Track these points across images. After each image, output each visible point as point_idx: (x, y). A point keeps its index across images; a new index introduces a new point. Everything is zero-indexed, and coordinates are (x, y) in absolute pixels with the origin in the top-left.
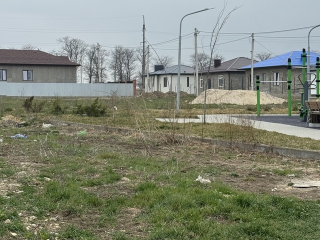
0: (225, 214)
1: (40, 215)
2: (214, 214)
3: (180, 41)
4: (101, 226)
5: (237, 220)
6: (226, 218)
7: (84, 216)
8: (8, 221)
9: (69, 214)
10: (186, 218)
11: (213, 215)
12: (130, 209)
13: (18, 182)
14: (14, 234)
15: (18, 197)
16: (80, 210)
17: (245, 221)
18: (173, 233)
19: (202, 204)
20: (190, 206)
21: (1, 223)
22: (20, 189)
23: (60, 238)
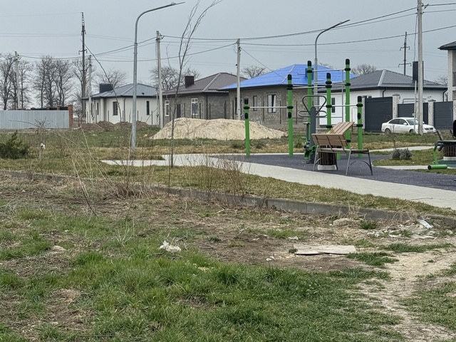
0: (202, 295)
2: (186, 295)
3: (136, 49)
4: (22, 317)
5: (219, 302)
6: (203, 301)
10: (145, 302)
11: (185, 297)
12: (64, 291)
17: (229, 303)
18: (127, 324)
19: (169, 282)
20: (152, 284)
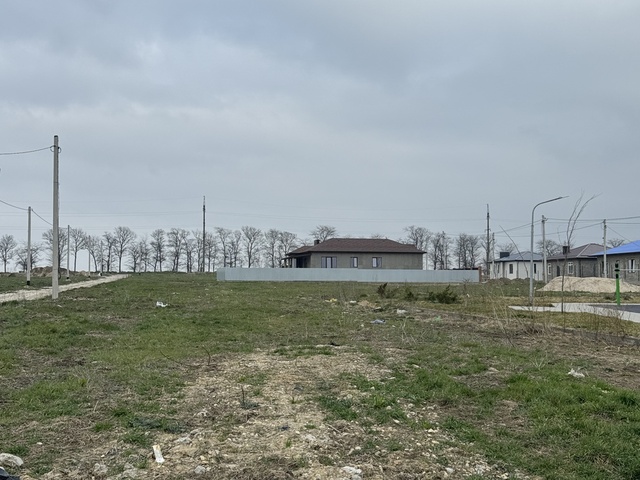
0: (610, 411)
1: (417, 403)
4: (479, 418)
5: (624, 419)
6: (611, 417)
7: (460, 407)
8: (389, 407)
9: (445, 403)
10: (567, 415)
11: (596, 413)
12: (505, 401)
13: (389, 368)
14: (397, 421)
15: (392, 383)
16: (456, 401)
17: (632, 420)
18: (558, 430)
19: (581, 400)
20: (570, 402)
21: (382, 410)
22: (392, 375)
23: (441, 428)
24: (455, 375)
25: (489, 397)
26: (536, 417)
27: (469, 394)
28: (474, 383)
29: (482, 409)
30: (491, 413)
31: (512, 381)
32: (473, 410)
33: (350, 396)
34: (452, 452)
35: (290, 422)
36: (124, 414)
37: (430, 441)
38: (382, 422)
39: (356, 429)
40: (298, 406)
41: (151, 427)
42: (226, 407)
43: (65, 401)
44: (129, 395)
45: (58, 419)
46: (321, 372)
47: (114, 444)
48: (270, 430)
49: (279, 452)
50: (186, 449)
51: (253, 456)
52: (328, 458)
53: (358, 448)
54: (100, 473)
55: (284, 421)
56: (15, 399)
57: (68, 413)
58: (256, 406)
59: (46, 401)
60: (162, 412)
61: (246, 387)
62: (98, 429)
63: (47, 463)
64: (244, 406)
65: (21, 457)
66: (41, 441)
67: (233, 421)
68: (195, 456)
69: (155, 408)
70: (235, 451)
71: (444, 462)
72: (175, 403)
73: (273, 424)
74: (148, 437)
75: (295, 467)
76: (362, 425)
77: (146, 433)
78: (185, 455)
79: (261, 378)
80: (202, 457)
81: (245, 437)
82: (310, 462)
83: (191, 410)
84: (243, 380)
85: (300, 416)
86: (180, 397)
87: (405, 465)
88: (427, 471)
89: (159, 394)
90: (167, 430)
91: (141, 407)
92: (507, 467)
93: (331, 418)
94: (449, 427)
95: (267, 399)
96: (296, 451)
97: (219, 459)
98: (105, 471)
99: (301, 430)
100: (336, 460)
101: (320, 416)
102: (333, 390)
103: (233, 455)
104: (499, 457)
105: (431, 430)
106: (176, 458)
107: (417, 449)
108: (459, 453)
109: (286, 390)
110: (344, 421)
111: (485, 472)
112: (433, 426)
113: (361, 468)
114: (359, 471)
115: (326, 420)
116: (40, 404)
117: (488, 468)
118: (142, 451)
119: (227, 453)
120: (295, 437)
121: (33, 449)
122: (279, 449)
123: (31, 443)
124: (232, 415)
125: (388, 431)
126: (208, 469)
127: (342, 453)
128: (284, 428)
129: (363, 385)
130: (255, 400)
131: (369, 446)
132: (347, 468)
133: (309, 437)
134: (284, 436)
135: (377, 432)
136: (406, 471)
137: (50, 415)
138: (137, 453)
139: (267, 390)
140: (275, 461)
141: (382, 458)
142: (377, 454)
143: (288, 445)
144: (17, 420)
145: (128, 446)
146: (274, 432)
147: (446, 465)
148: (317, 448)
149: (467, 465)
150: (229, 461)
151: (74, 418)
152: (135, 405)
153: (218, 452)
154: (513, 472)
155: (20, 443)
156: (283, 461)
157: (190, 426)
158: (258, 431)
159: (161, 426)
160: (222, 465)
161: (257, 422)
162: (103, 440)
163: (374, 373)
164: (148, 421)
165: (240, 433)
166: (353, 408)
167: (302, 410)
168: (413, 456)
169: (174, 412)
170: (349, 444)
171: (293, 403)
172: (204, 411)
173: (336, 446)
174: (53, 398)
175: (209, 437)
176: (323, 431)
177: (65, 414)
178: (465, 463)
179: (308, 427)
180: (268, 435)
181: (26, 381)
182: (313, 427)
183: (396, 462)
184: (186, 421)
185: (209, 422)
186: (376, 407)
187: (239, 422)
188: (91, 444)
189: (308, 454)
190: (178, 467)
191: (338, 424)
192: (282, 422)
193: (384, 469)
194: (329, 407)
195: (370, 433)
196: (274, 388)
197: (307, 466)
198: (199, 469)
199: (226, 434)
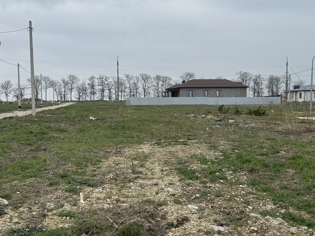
1: (235, 171)
7: (260, 173)
8: (218, 173)
9: (252, 171)
12: (288, 170)
13: (220, 152)
15: (221, 160)
16: (258, 170)
21: (214, 174)
22: (222, 156)
23: (248, 185)
24: (260, 155)
25: (278, 168)
26: (305, 179)
27: (266, 166)
28: (270, 160)
29: (273, 174)
30: (279, 176)
31: (293, 158)
32: (268, 175)
33: (195, 167)
34: (253, 197)
35: (160, 181)
36: (66, 176)
37: (240, 192)
38: (212, 181)
39: (197, 185)
40: (165, 173)
41: (81, 183)
42: (124, 173)
43: (34, 170)
44: (70, 167)
45: (29, 180)
46: (181, 154)
47: (59, 193)
48: (147, 185)
49: (152, 198)
50: (99, 195)
51: (137, 200)
52: (179, 201)
53: (198, 195)
54: (50, 208)
55: (156, 180)
56: (6, 169)
57: (35, 176)
58: (141, 173)
59: (24, 170)
60: (88, 176)
61: (136, 162)
62: (51, 185)
63: (21, 203)
64: (134, 172)
65: (7, 200)
66: (19, 191)
67: (127, 181)
68: (104, 199)
69: (84, 173)
70: (127, 197)
71: (248, 203)
72: (95, 171)
73: (149, 182)
74: (79, 189)
75: (160, 205)
76: (201, 183)
77: (78, 187)
78: (99, 199)
79: (145, 157)
80: (108, 200)
81: (133, 189)
82: (169, 202)
83: (104, 175)
84: (135, 159)
85: (166, 178)
86: (98, 168)
87: (224, 204)
88: (237, 208)
89: (86, 166)
90: (89, 185)
91: (76, 173)
92: (284, 206)
93: (183, 179)
94: (253, 184)
95: (147, 169)
96: (162, 197)
97: (118, 201)
98: (53, 207)
99: (166, 185)
100: (184, 202)
101: (177, 178)
102: (186, 164)
103: (126, 199)
104: (280, 201)
105: (241, 186)
106: (94, 201)
107: (232, 196)
108: (257, 198)
109: (159, 164)
110: (191, 181)
111: (272, 209)
112: (243, 184)
113: (198, 206)
114: (197, 208)
115: (180, 180)
116: (20, 171)
117: (273, 207)
118: (75, 196)
119: (122, 197)
120: (161, 189)
121: (14, 195)
122: (152, 196)
123: (13, 193)
124: (126, 178)
125: (216, 186)
126: (111, 206)
127: (188, 198)
128: (156, 185)
129: (204, 161)
130: (140, 169)
131: (204, 194)
132: (190, 206)
133: (169, 189)
134: (155, 189)
135: (210, 187)
136: (225, 208)
137: (25, 177)
138: (72, 198)
139: (148, 164)
140: (149, 202)
141: (211, 201)
142: (208, 198)
143: (157, 193)
144: (6, 180)
145: (67, 194)
146: (149, 187)
147: (249, 205)
148: (174, 195)
149: (261, 205)
150: (123, 202)
151: (38, 179)
152: (73, 172)
153: (117, 197)
154: (288, 209)
155: (7, 192)
156: (153, 202)
157: (102, 183)
158: (141, 186)
159: (86, 183)
160: (119, 204)
161: (141, 181)
162: (53, 191)
163: (211, 155)
164: (79, 180)
165: (130, 187)
166: (197, 174)
167: (167, 175)
168: (230, 200)
169: (94, 176)
170: (192, 193)
171: (162, 171)
172: (111, 175)
173: (184, 194)
174: (28, 168)
175: (112, 189)
176: (178, 186)
177: (34, 177)
178: (260, 204)
179: (170, 184)
180: (146, 188)
181: (13, 160)
182: (173, 184)
183: (219, 203)
184: (100, 180)
185: (113, 181)
186: (210, 173)
187: (130, 181)
188: (46, 193)
189: (168, 199)
190: (95, 205)
191: (187, 183)
192: (155, 181)
193: (212, 207)
194: (183, 173)
195: (205, 187)
196: (153, 163)
197: (167, 205)
198: (106, 206)
199: (122, 187)
